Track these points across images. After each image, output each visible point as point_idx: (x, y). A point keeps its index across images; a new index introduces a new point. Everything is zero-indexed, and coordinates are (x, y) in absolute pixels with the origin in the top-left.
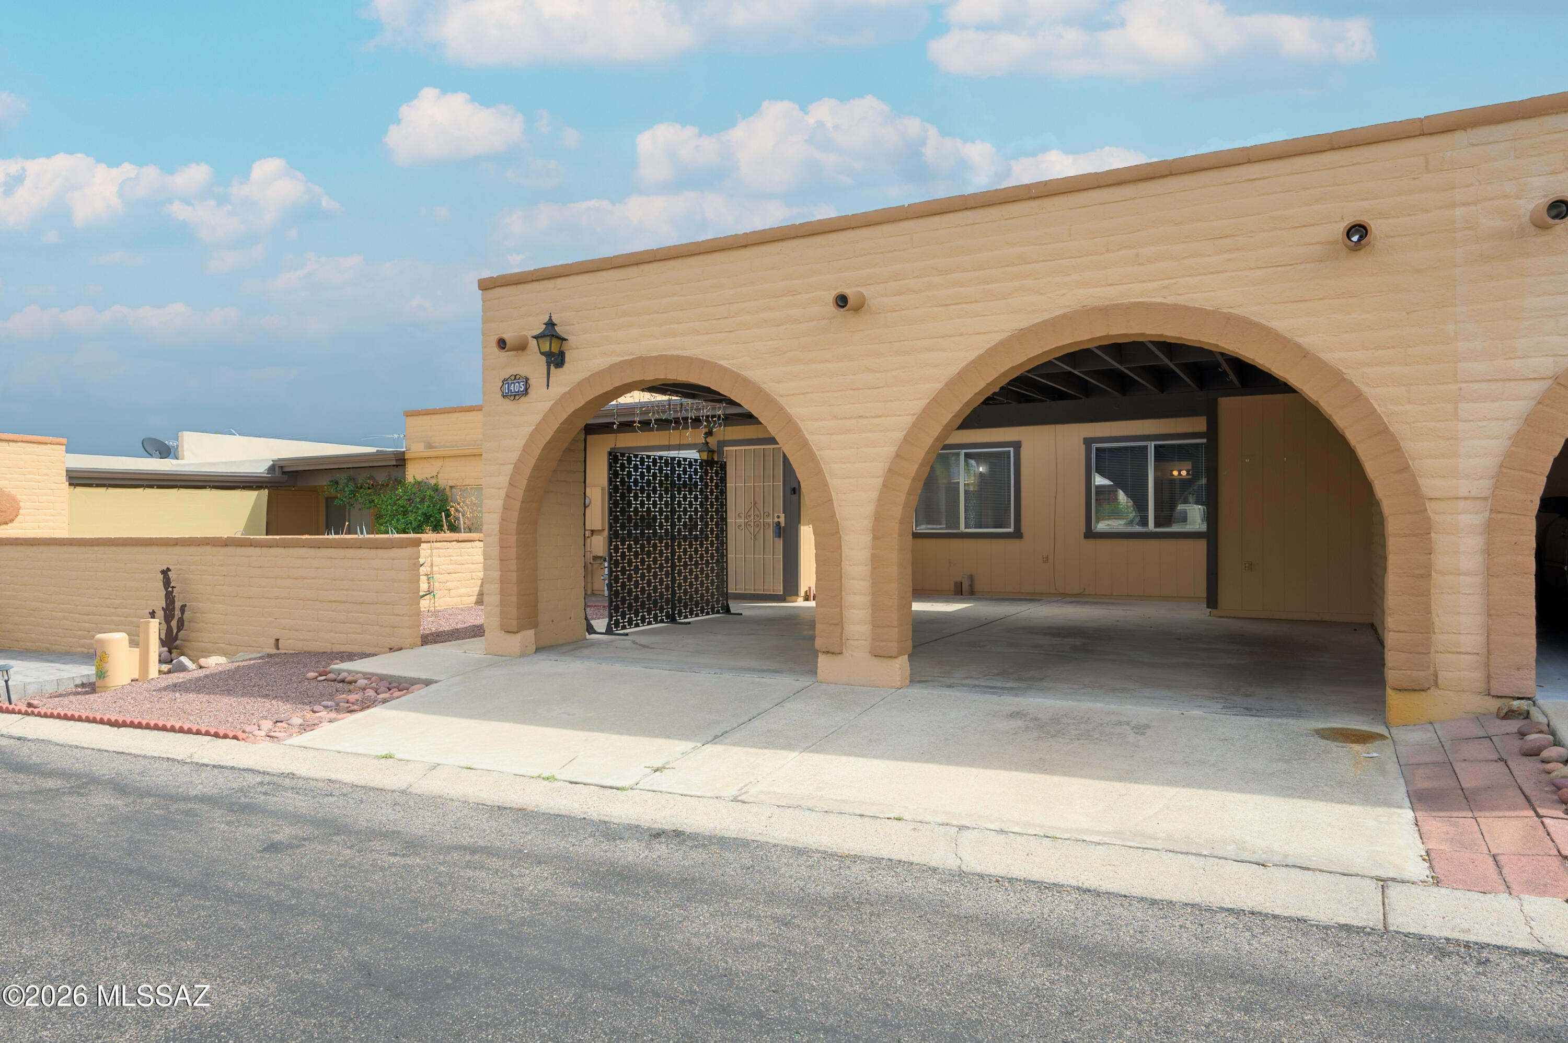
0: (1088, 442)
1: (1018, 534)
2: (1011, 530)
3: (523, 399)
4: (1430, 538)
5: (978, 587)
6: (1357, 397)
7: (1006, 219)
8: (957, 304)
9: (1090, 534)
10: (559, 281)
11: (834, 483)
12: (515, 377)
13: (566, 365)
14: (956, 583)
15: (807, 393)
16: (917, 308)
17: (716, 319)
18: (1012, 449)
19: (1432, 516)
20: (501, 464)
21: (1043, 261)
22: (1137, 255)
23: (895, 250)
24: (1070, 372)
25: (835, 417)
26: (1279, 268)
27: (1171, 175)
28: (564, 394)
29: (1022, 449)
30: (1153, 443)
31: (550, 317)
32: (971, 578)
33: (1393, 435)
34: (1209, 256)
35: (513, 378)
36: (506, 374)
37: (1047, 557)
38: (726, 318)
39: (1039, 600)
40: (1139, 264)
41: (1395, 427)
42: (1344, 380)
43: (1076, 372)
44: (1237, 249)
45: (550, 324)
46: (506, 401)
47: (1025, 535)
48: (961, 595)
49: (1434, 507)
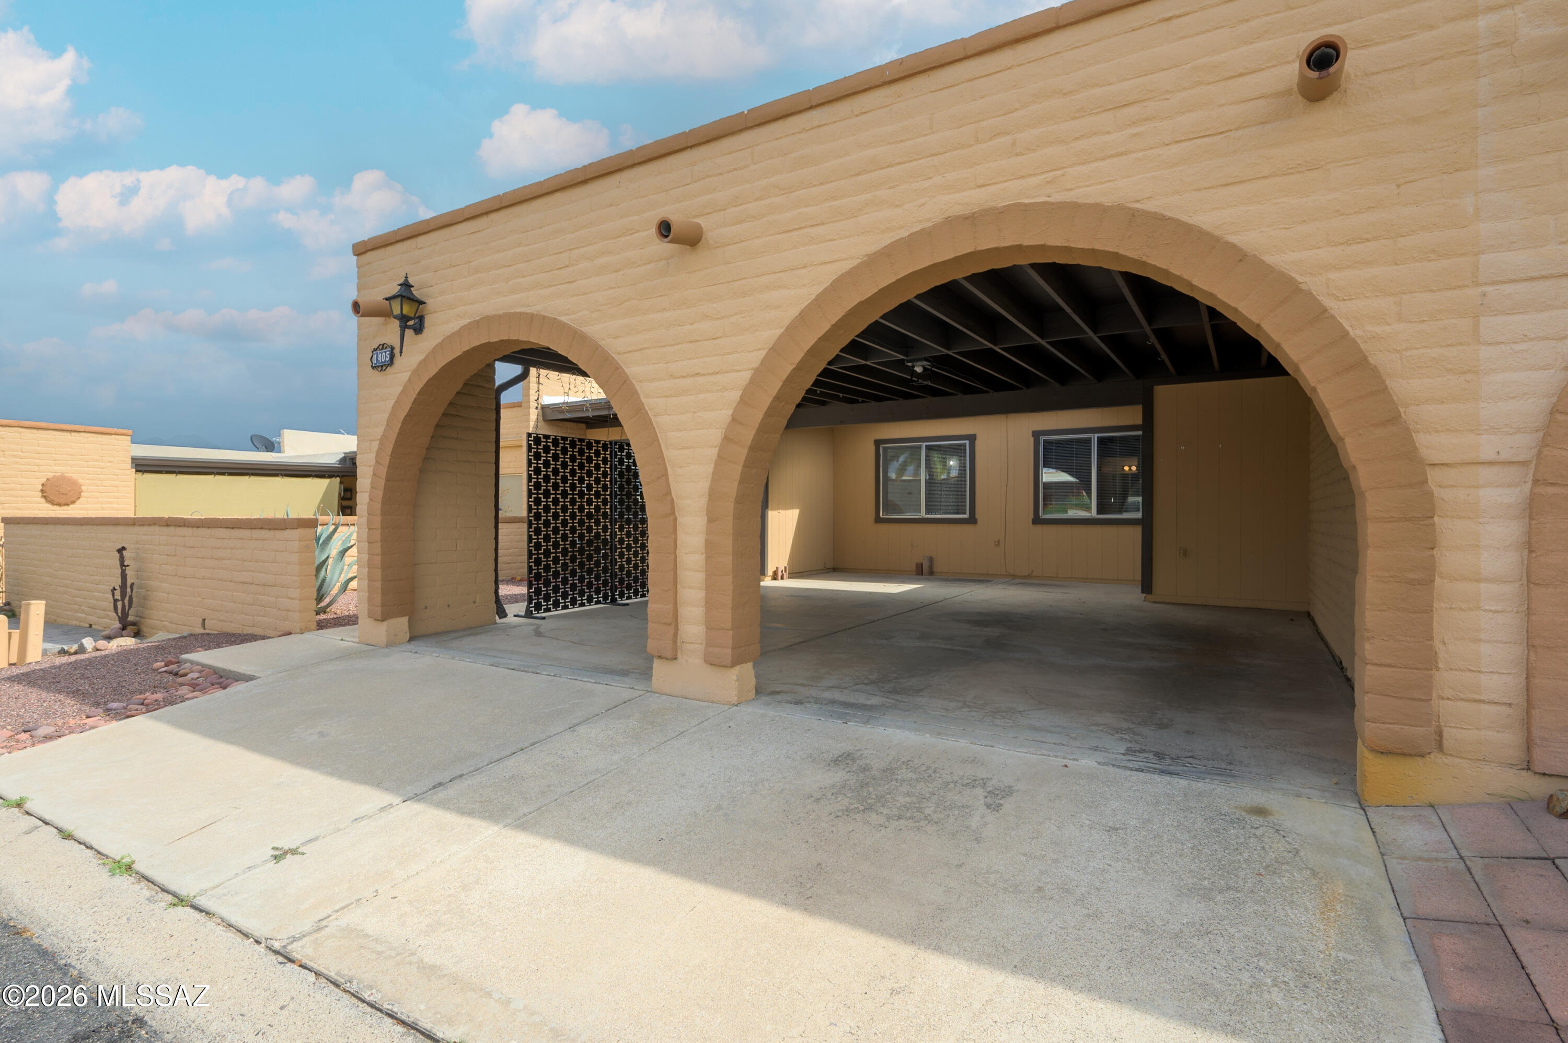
0: (1036, 434)
1: (972, 520)
2: (966, 516)
3: (389, 370)
4: (1433, 525)
5: (937, 568)
6: (1318, 314)
7: (857, 116)
8: (801, 228)
9: (1037, 520)
10: (421, 240)
11: (670, 454)
12: (383, 346)
13: (425, 331)
14: (917, 564)
15: (645, 348)
16: (757, 237)
17: (558, 269)
18: (967, 442)
19: (1437, 492)
21: (900, 163)
22: (1014, 143)
23: (735, 169)
24: (991, 349)
26: (1206, 140)
27: (1058, 27)
29: (977, 442)
30: (1096, 435)
31: (406, 277)
32: (931, 560)
33: (1374, 369)
34: (1108, 133)
35: (381, 347)
36: (375, 343)
37: (999, 542)
38: (567, 266)
39: (988, 581)
40: (1017, 155)
41: (1376, 358)
42: (1301, 290)
43: (997, 349)
44: (1147, 119)
45: (406, 285)
46: (376, 372)
47: (979, 521)
48: (922, 575)
49: (1434, 476)
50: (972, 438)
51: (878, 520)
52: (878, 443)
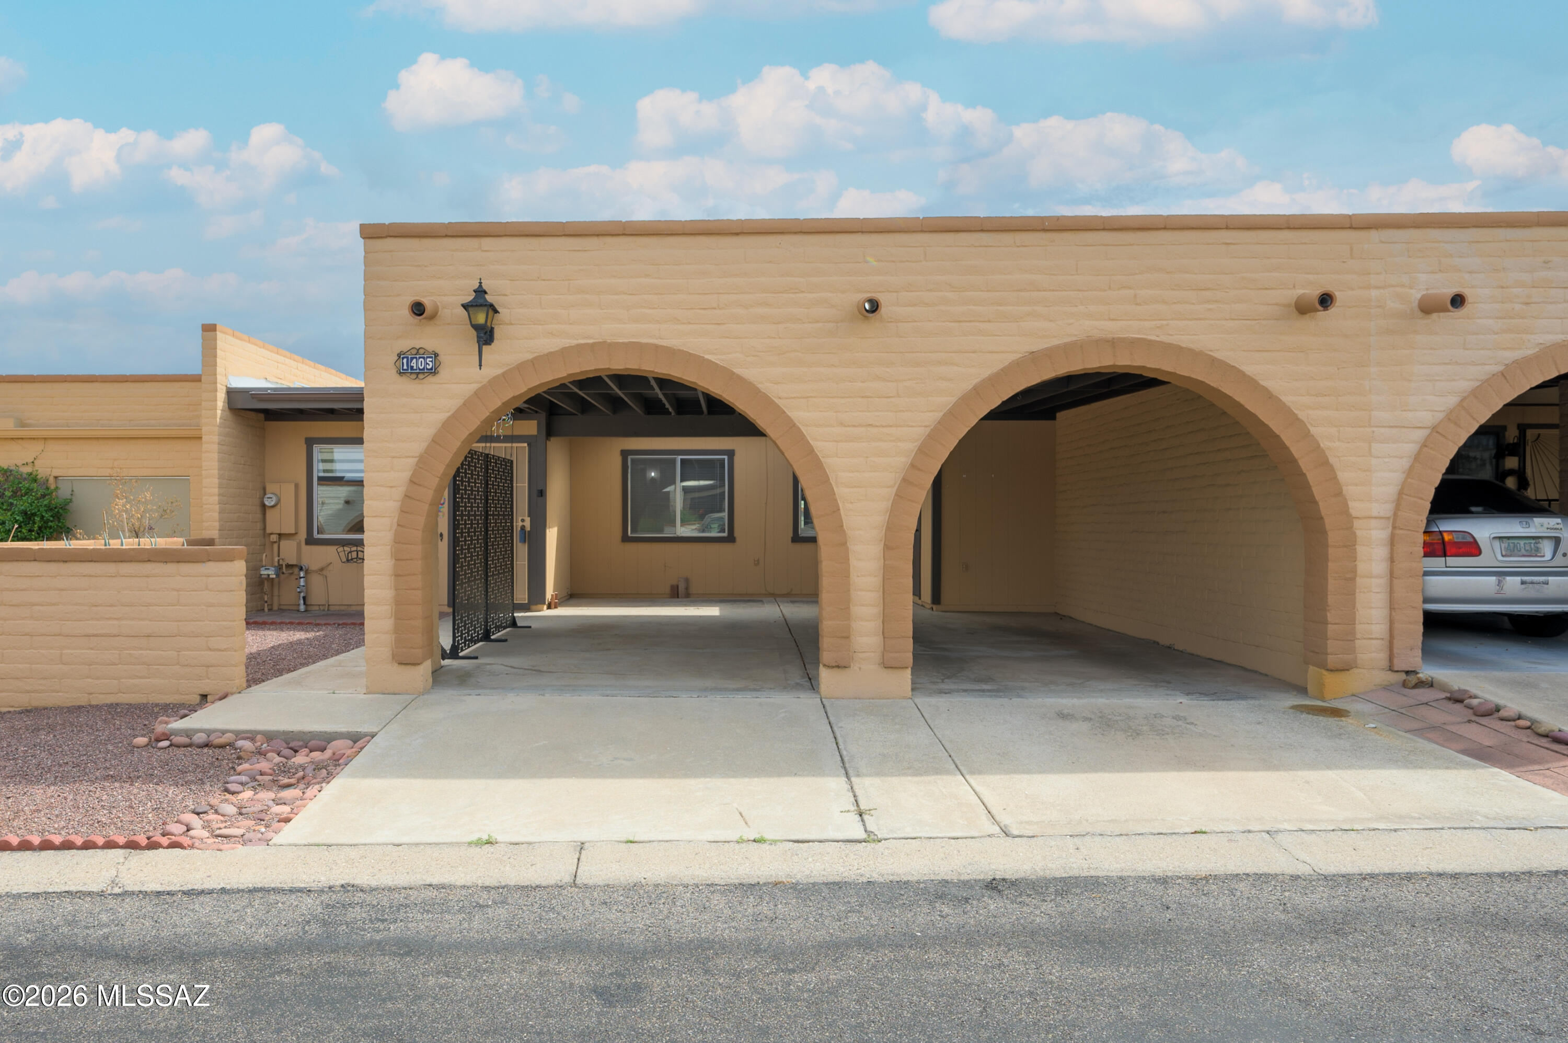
1: (731, 538)
2: (724, 534)
3: (431, 379)
4: (1355, 549)
5: (695, 590)
7: (1018, 247)
8: (970, 321)
9: (797, 538)
10: (487, 243)
12: (418, 353)
14: (672, 586)
15: (811, 397)
16: (930, 321)
17: (701, 309)
19: (1359, 533)
20: (393, 457)
21: (1053, 290)
22: (1135, 296)
23: (908, 261)
25: (842, 424)
26: (1248, 322)
27: (1165, 228)
28: (497, 377)
29: (736, 458)
31: (480, 283)
32: (687, 581)
34: (1193, 304)
35: (414, 352)
36: (405, 345)
37: (758, 560)
38: (715, 308)
40: (1137, 304)
42: (1298, 419)
44: (1216, 301)
45: (480, 292)
46: (404, 379)
47: (738, 539)
48: (678, 597)
49: (1357, 524)
50: (731, 454)
51: (625, 539)
52: (625, 454)
